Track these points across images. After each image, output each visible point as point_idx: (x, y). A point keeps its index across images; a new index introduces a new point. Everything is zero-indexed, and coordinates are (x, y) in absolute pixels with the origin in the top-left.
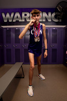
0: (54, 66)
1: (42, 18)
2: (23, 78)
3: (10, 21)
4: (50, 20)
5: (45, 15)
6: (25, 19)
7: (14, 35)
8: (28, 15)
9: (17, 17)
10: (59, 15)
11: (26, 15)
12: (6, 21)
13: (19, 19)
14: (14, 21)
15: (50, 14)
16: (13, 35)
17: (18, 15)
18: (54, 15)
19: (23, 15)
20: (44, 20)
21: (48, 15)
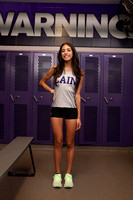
1: (85, 30)
3: (4, 34)
4: (104, 35)
5: (92, 21)
6: (43, 30)
7: (13, 70)
8: (50, 19)
9: (23, 25)
10: (128, 23)
11: (44, 20)
13: (28, 29)
14: (15, 34)
15: (104, 19)
16: (11, 69)
17: (23, 18)
18: (114, 21)
19: (38, 20)
20: (90, 35)
21: (100, 21)
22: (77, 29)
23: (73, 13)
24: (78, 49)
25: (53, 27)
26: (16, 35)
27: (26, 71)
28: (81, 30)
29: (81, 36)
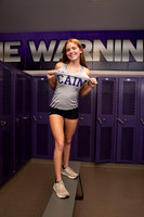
3: (47, 59)
4: (140, 60)
8: (89, 46)
12: (36, 60)
14: (56, 60)
15: (140, 44)
20: (126, 59)
21: (135, 46)
23: (110, 39)
26: (59, 60)
29: (118, 59)
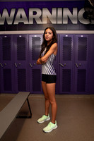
0: (80, 97)
1: (62, 19)
2: (30, 117)
3: (10, 23)
4: (75, 22)
5: (67, 12)
6: (34, 20)
7: (16, 45)
8: (39, 12)
9: (21, 17)
10: (91, 13)
11: (35, 13)
12: (2, 23)
13: (24, 19)
15: (75, 11)
16: (14, 46)
17: (21, 12)
18: (82, 12)
19: (31, 13)
21: (72, 12)
22: (57, 19)
23: (54, 7)
24: (58, 32)
25: (41, 18)
26: (17, 23)
27: (24, 47)
28: (60, 19)
29: (60, 22)
